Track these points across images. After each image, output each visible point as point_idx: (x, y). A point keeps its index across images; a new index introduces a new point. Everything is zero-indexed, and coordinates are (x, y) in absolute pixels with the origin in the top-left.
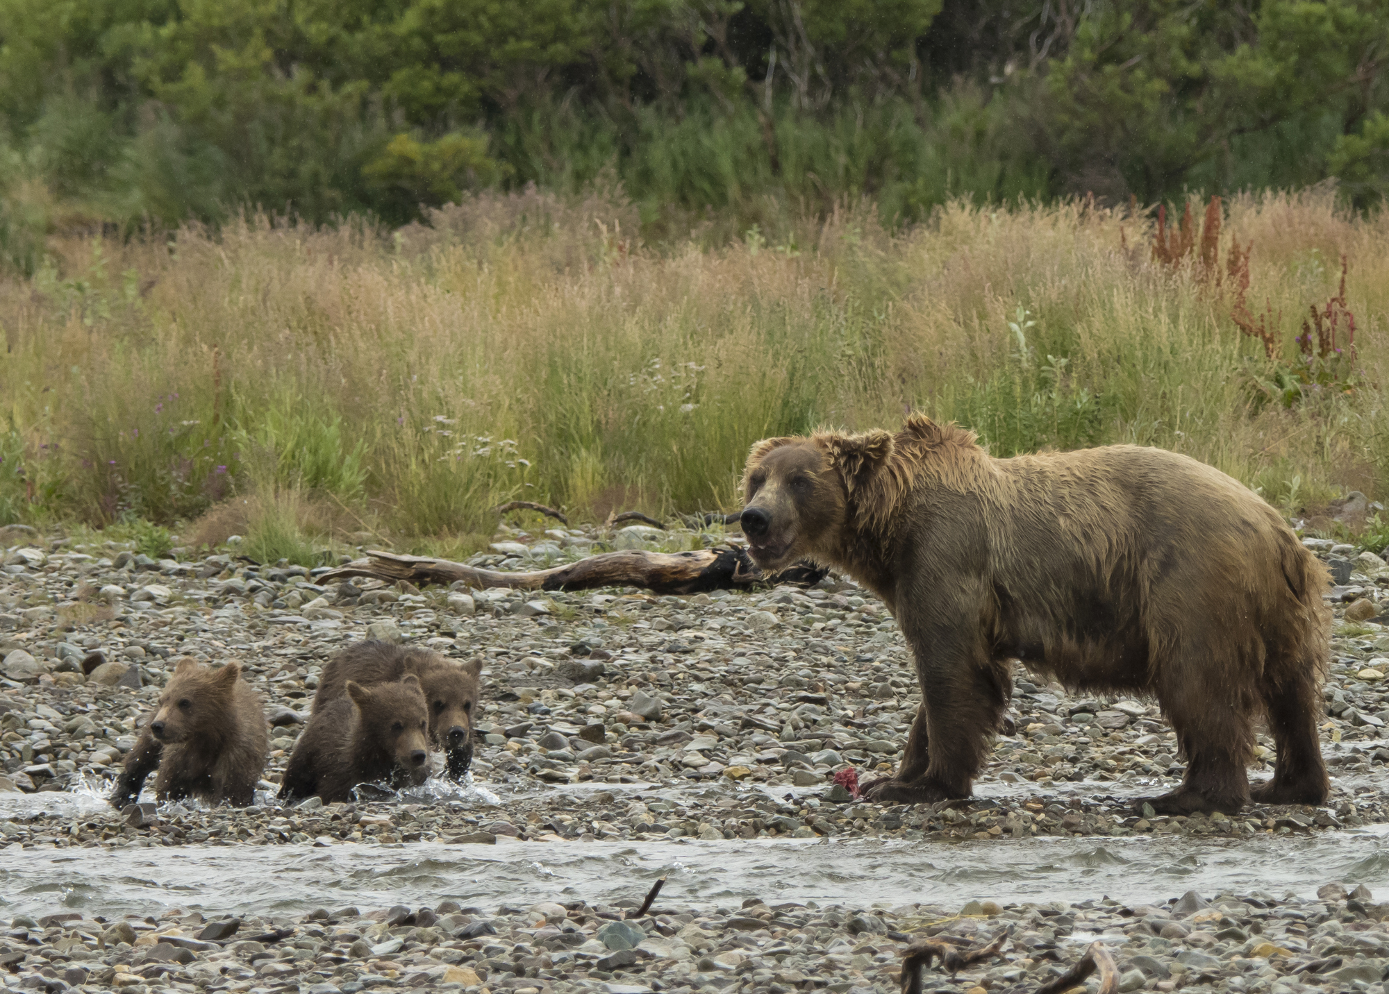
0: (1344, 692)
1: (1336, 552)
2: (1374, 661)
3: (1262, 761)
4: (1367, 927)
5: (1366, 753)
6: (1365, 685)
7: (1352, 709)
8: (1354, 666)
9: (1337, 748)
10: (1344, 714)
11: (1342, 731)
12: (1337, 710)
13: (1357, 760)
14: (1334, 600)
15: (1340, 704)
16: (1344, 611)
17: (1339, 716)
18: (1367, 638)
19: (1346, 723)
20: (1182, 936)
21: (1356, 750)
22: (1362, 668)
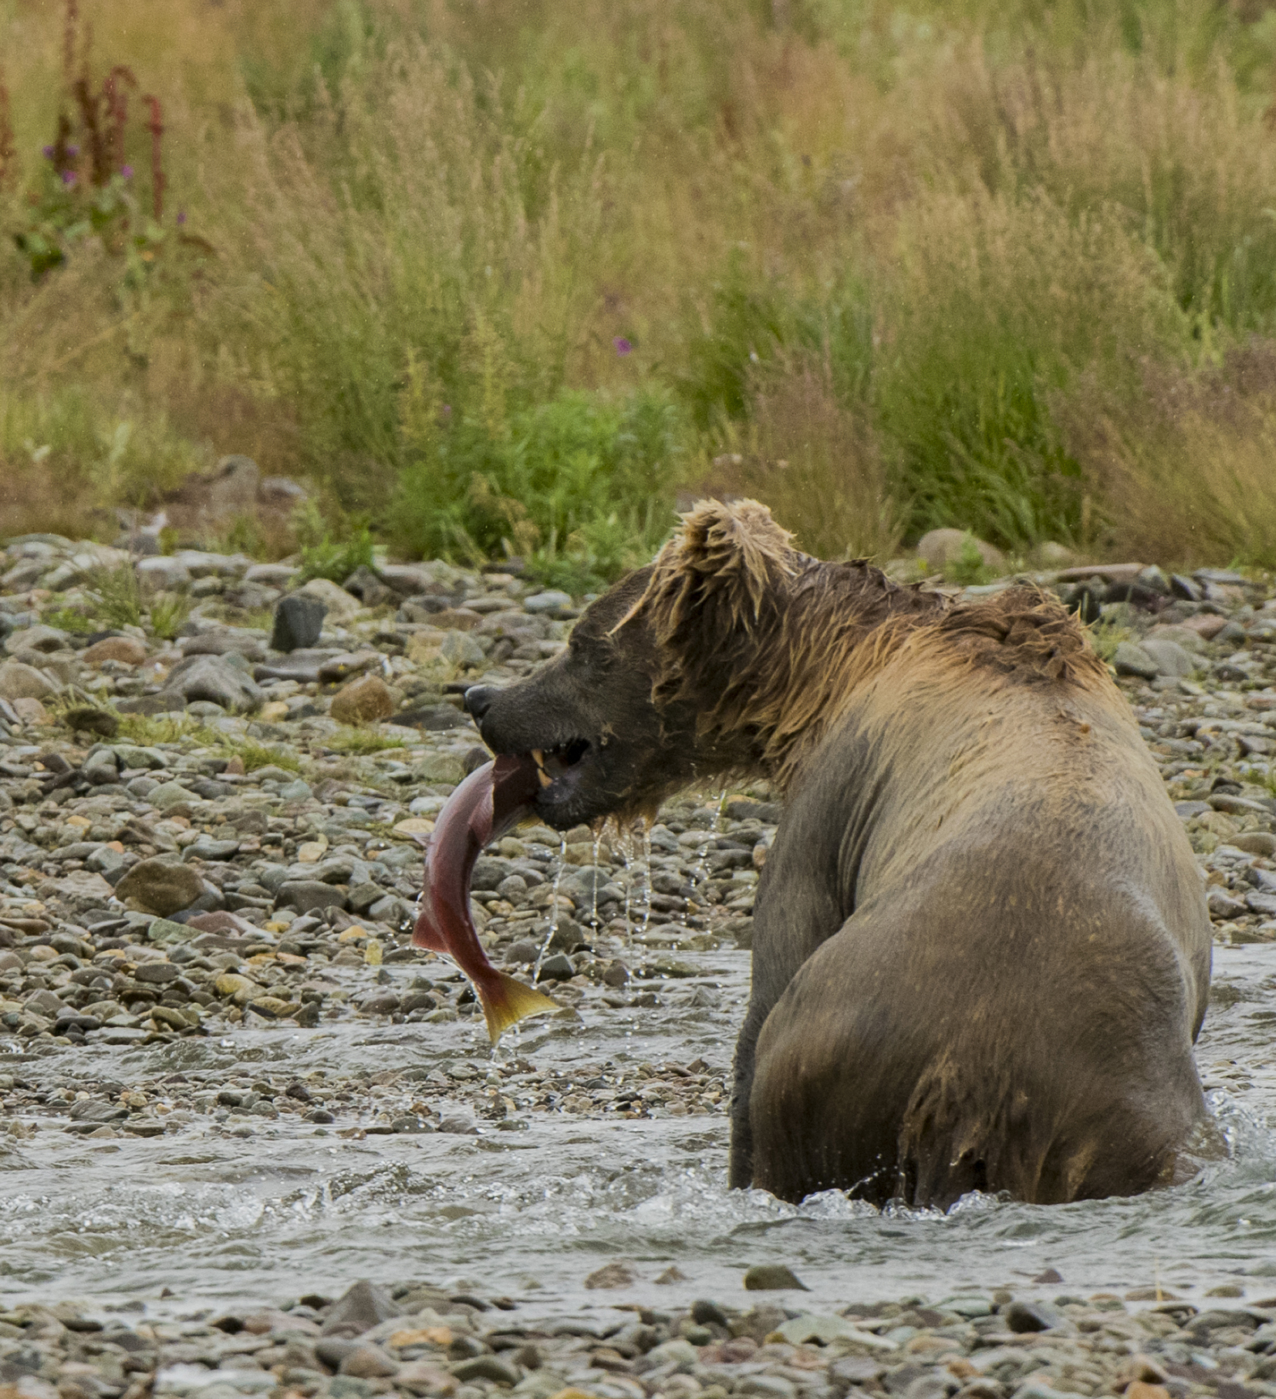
0: (371, 866)
1: (257, 580)
2: (421, 804)
3: (239, 1004)
4: (744, 1356)
5: (445, 990)
6: (411, 851)
7: (388, 901)
8: (381, 813)
9: (383, 978)
10: (375, 910)
11: (382, 945)
12: (360, 902)
13: (430, 1004)
14: (301, 680)
15: (367, 890)
16: (328, 701)
17: (364, 912)
18: (396, 756)
19: (383, 927)
20: (385, 1375)
21: (423, 984)
22: (400, 818)
